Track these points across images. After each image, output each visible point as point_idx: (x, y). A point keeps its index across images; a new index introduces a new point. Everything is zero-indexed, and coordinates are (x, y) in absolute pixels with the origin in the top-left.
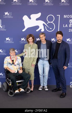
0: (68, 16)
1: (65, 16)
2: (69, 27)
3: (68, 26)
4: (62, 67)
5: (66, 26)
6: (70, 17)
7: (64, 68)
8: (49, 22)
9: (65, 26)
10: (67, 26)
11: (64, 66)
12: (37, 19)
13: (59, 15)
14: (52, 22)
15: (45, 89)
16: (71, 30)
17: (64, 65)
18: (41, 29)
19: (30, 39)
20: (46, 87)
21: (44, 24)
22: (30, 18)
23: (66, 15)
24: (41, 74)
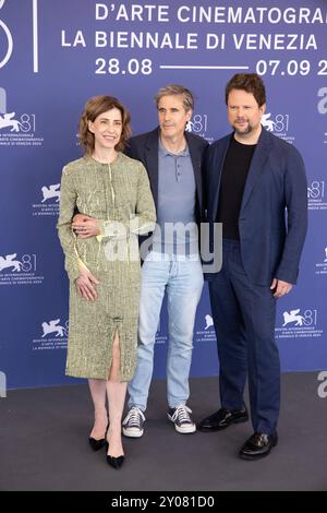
2: (97, 45)
3: (90, 38)
4: (265, 283)
5: (77, 41)
7: (275, 290)
9: (70, 39)
10: (83, 41)
11: (275, 281)
15: (179, 425)
16: (107, 65)
17: (274, 274)
19: (105, 121)
20: (182, 411)
24: (148, 336)
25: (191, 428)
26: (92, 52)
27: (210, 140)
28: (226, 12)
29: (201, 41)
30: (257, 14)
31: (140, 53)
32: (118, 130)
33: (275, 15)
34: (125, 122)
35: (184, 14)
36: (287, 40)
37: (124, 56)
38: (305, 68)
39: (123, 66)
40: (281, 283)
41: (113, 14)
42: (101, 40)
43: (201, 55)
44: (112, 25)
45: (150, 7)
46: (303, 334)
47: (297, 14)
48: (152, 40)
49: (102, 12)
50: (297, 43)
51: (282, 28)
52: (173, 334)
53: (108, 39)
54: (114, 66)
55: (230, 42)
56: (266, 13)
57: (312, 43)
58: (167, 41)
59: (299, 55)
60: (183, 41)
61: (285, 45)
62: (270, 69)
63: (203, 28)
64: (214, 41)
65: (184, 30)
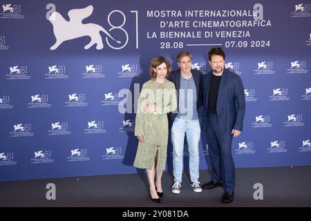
0: (157, 14)
1: (150, 14)
2: (161, 37)
3: (158, 35)
5: (153, 36)
6: (161, 14)
7: (233, 134)
8: (114, 27)
9: (150, 35)
10: (155, 36)
11: (233, 130)
12: (85, 21)
13: (137, 12)
14: (120, 27)
15: (195, 189)
16: (165, 45)
17: (233, 127)
18: (96, 45)
20: (196, 183)
21: (101, 33)
22: (67, 19)
23: (152, 12)
25: (199, 190)
26: (159, 40)
27: (204, 73)
28: (212, 23)
29: (203, 35)
30: (225, 24)
31: (178, 40)
32: (166, 71)
33: (232, 24)
34: (168, 67)
35: (196, 24)
36: (238, 34)
37: (172, 41)
38: (246, 44)
39: (172, 45)
40: (236, 131)
41: (167, 25)
42: (162, 35)
43: (203, 40)
44: (167, 29)
45: (182, 22)
46: (247, 152)
47: (241, 23)
48: (183, 35)
49: (163, 24)
50: (242, 34)
51: (236, 29)
52: (190, 152)
53: (166, 35)
54: (168, 45)
55: (214, 34)
56: (229, 23)
57: (248, 34)
58: (189, 35)
59: (243, 39)
60: (195, 35)
61: (237, 35)
62: (231, 45)
63: (203, 30)
64: (208, 34)
65: (196, 30)
